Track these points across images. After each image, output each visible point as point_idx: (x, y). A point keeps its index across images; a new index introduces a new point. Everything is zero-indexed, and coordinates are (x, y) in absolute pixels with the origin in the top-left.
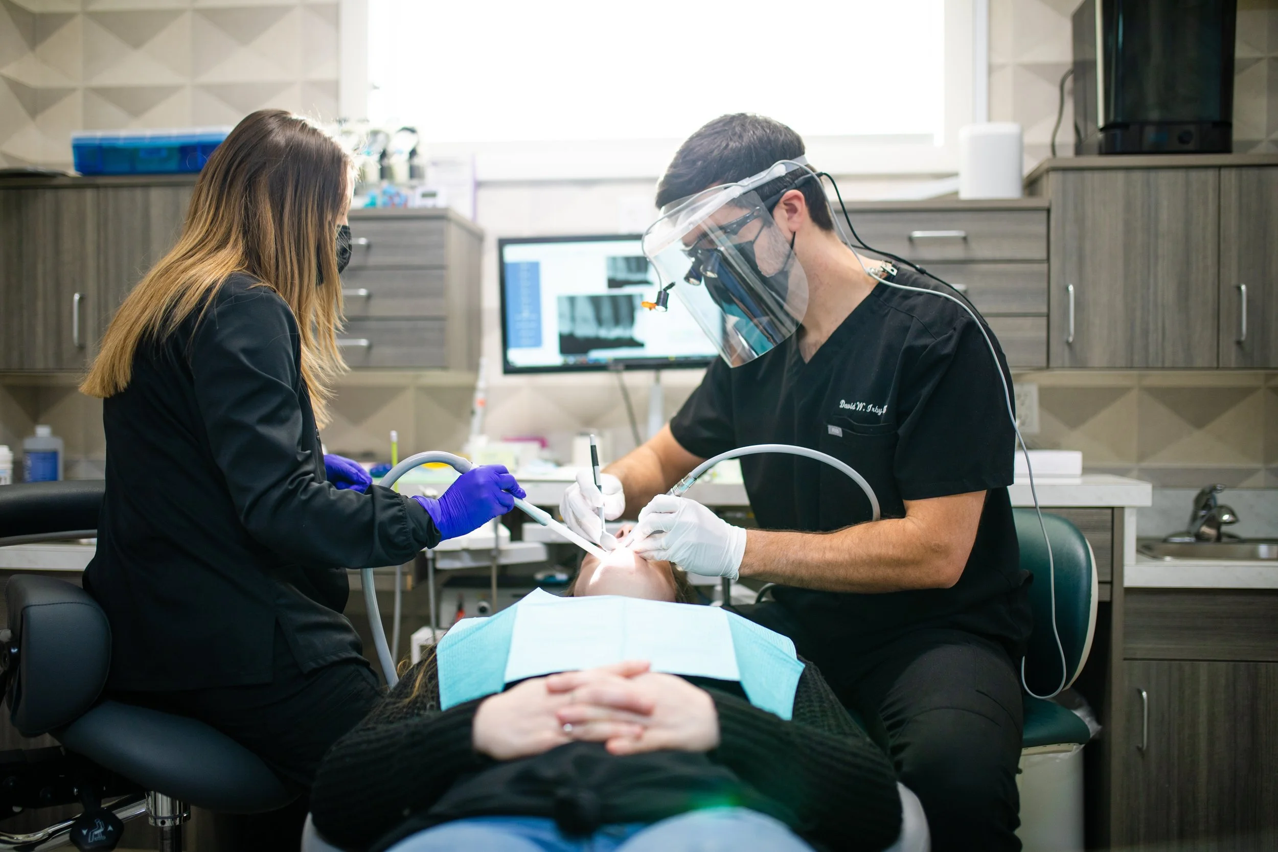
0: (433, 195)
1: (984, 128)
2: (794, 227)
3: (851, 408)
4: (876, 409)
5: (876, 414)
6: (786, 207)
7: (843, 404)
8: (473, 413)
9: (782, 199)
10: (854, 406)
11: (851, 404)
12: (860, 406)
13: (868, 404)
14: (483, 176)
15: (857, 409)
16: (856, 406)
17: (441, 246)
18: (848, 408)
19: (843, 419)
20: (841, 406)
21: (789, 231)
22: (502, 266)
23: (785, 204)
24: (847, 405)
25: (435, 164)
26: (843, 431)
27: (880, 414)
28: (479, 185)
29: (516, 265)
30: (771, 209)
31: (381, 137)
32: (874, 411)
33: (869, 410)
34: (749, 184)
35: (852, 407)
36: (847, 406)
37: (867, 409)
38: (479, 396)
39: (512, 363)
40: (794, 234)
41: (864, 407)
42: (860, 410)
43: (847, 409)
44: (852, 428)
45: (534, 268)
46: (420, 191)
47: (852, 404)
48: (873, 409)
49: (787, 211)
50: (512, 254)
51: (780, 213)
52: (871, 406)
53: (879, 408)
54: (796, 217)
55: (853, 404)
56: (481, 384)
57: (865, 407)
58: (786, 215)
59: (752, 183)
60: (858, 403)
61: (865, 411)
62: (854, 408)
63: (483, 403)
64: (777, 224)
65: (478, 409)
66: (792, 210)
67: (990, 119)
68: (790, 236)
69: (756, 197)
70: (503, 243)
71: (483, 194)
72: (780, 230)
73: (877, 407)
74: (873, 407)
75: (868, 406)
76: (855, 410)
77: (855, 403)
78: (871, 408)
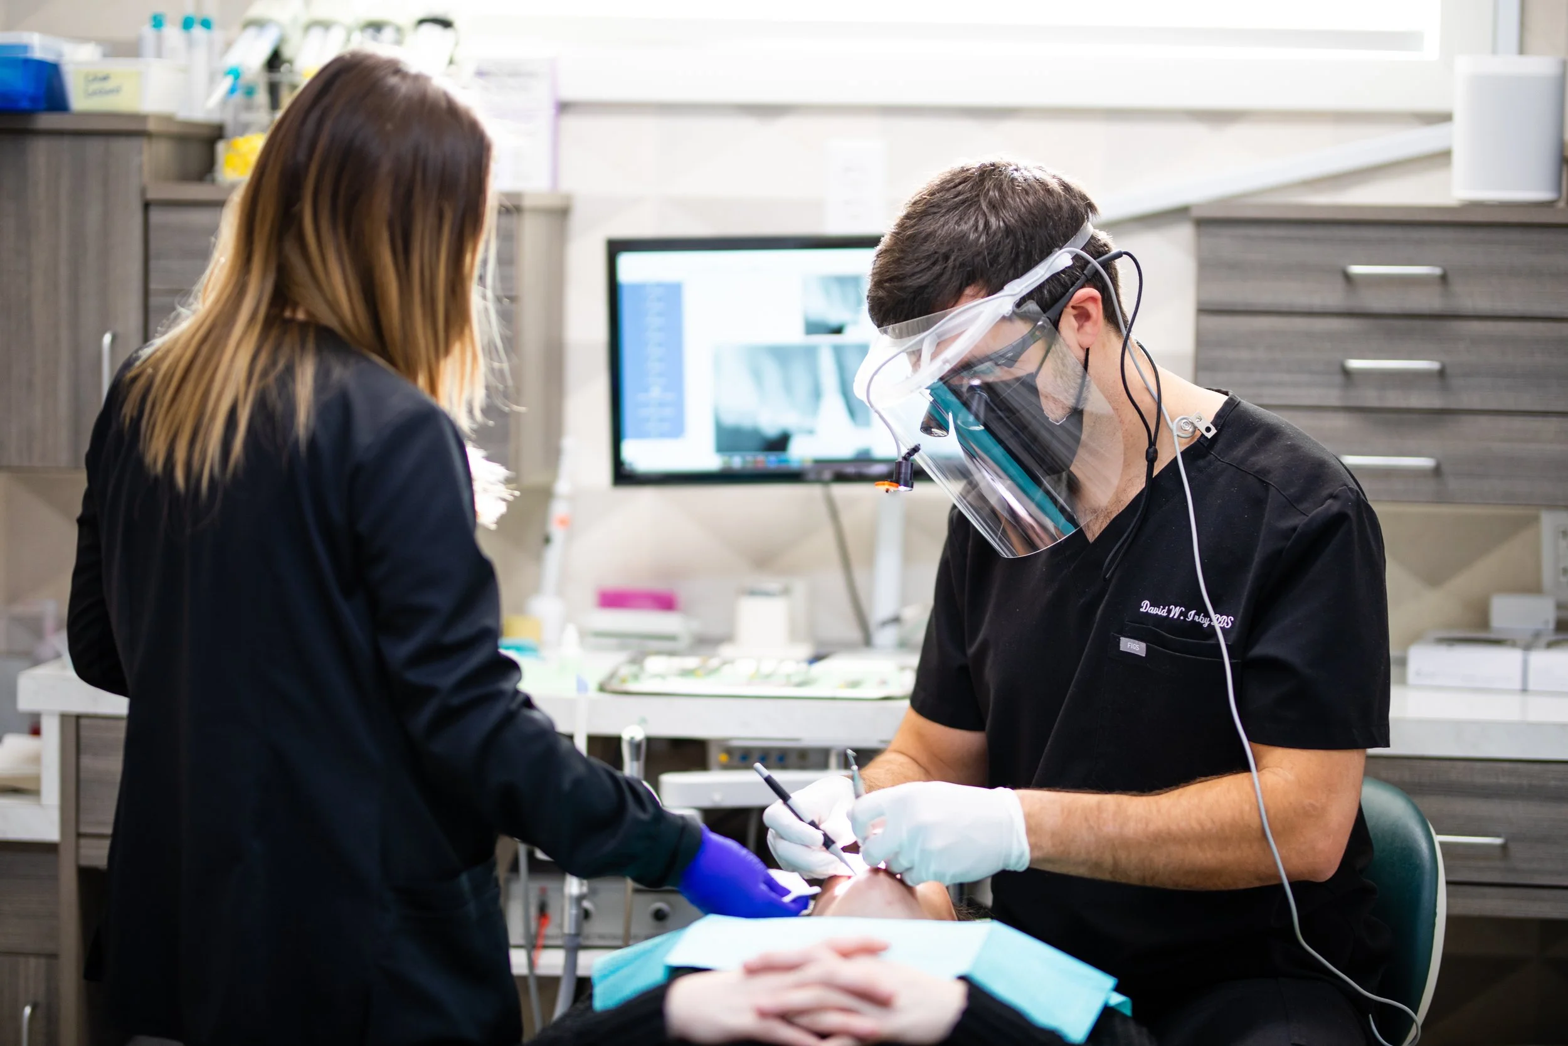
1: (1511, 64)
2: (1087, 341)
3: (1159, 614)
4: (1201, 617)
5: (1200, 624)
6: (1075, 312)
7: (1146, 607)
8: (547, 540)
9: (1071, 303)
10: (1165, 610)
11: (1159, 608)
12: (1176, 611)
13: (1188, 610)
14: (569, 93)
15: (1171, 616)
16: (1169, 611)
18: (1155, 613)
19: (1144, 629)
20: (1141, 610)
21: (1078, 346)
22: (613, 289)
23: (1073, 307)
24: (1152, 608)
26: (1147, 647)
27: (1205, 626)
28: (563, 107)
29: (639, 288)
30: (1056, 324)
32: (1197, 621)
33: (1191, 619)
34: (1022, 290)
35: (1162, 612)
36: (1154, 611)
37: (1187, 617)
38: (559, 509)
39: (630, 464)
40: (1088, 350)
41: (1181, 613)
42: (1175, 617)
43: (1153, 614)
44: (1164, 644)
45: (672, 293)
47: (1162, 607)
48: (1197, 617)
49: (1076, 317)
50: (630, 266)
51: (1068, 322)
52: (1193, 612)
53: (1204, 616)
54: (1088, 326)
55: (1164, 608)
56: (563, 487)
57: (1184, 614)
58: (1075, 324)
59: (1026, 287)
61: (1184, 619)
62: (1165, 614)
63: (564, 522)
64: (1064, 339)
65: (557, 533)
66: (1083, 316)
67: (1522, 50)
68: (1082, 355)
69: (1032, 306)
70: (616, 248)
72: (1068, 346)
73: (1202, 614)
74: (1195, 614)
75: (1188, 612)
76: (1167, 616)
77: (1167, 607)
78: (1192, 616)
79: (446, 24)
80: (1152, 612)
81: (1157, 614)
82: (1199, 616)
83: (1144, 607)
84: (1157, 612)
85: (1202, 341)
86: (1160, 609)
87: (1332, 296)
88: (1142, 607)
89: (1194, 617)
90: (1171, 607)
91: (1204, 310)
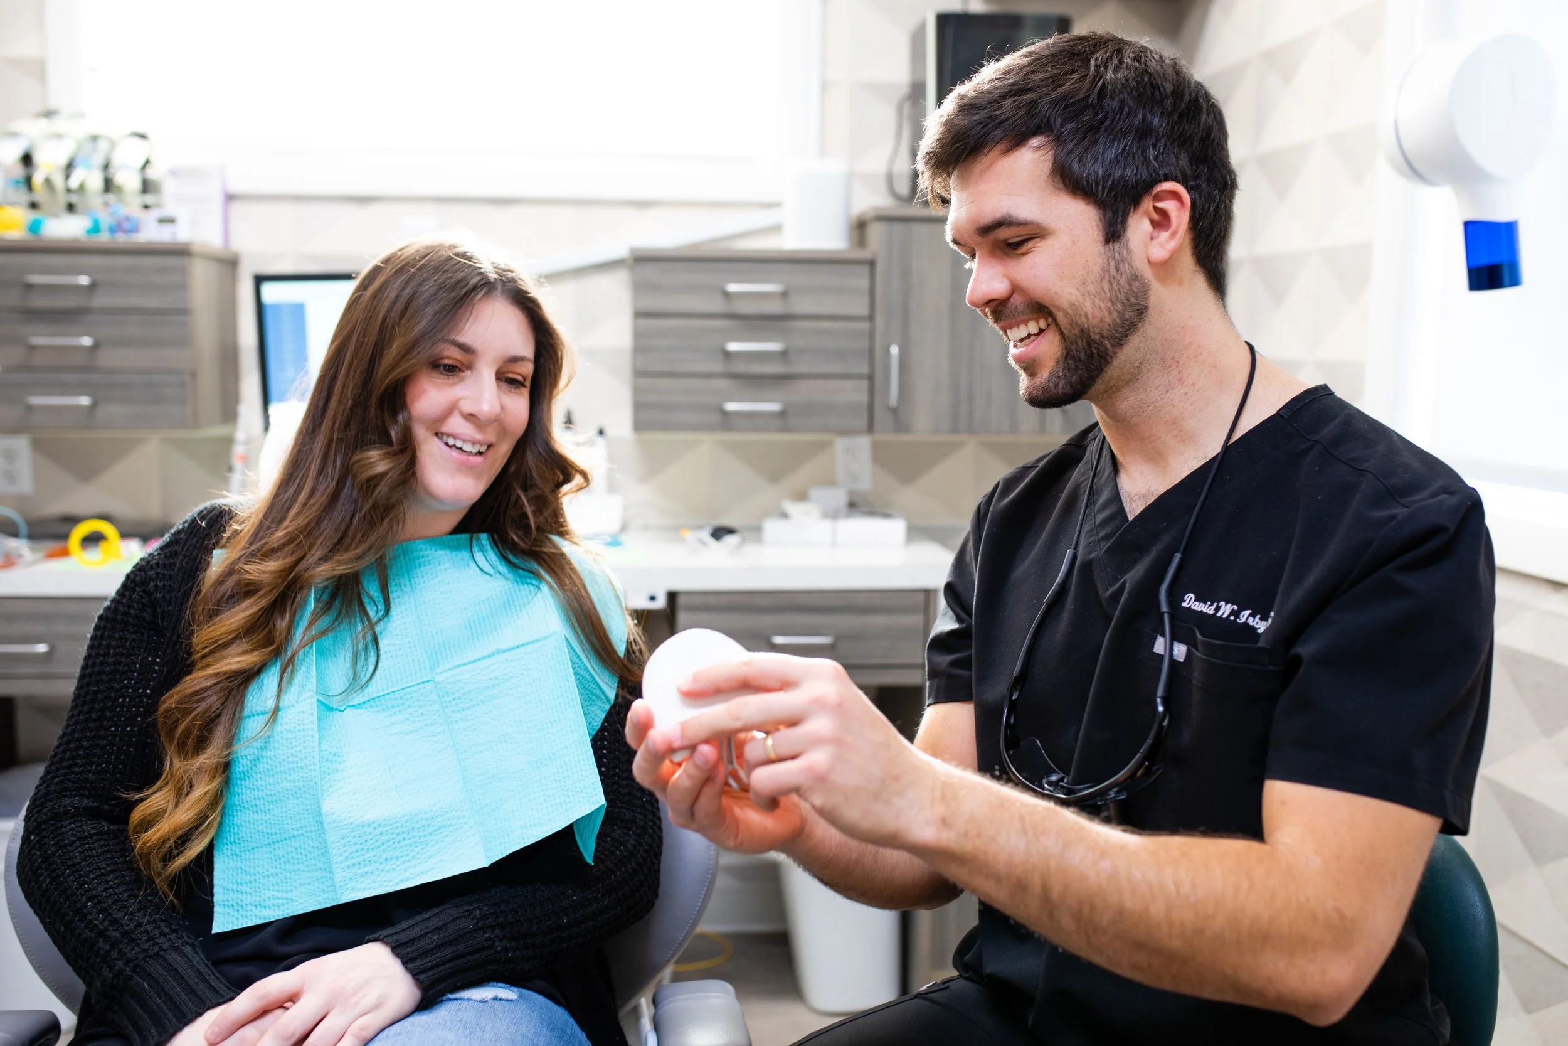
0: (171, 221)
3: (1205, 611)
4: (1256, 620)
5: (1254, 629)
7: (1190, 601)
8: (230, 469)
10: (1213, 607)
11: (1206, 603)
12: (1226, 609)
13: (1241, 609)
14: (235, 187)
15: (1219, 614)
16: (1218, 609)
17: (183, 286)
18: (1199, 610)
19: (1184, 626)
20: (1184, 605)
22: (260, 308)
24: (1197, 603)
25: (174, 173)
27: (1260, 630)
28: (230, 198)
29: (277, 307)
31: (103, 145)
32: (1251, 624)
33: (1242, 620)
35: (1207, 609)
36: (1198, 607)
37: (1239, 618)
38: (238, 451)
41: (1233, 612)
42: (1224, 616)
43: (1197, 611)
45: (298, 310)
46: (154, 214)
47: (1209, 603)
48: (1251, 619)
50: (272, 293)
52: (1248, 612)
53: (1261, 619)
55: (1211, 605)
56: (240, 438)
57: (1235, 614)
60: (1222, 603)
61: (1235, 620)
62: (1212, 612)
63: (243, 459)
65: (238, 464)
70: (260, 279)
71: (237, 209)
73: (1259, 616)
74: (1250, 615)
75: (1240, 613)
76: (1214, 615)
77: (1215, 604)
78: (1245, 617)
79: (143, 137)
80: (1195, 608)
81: (1202, 611)
82: (1254, 617)
83: (1187, 602)
84: (1202, 609)
85: (638, 335)
86: (1207, 606)
87: (716, 305)
88: (1185, 601)
89: (1247, 619)
90: (1220, 604)
91: (639, 315)
